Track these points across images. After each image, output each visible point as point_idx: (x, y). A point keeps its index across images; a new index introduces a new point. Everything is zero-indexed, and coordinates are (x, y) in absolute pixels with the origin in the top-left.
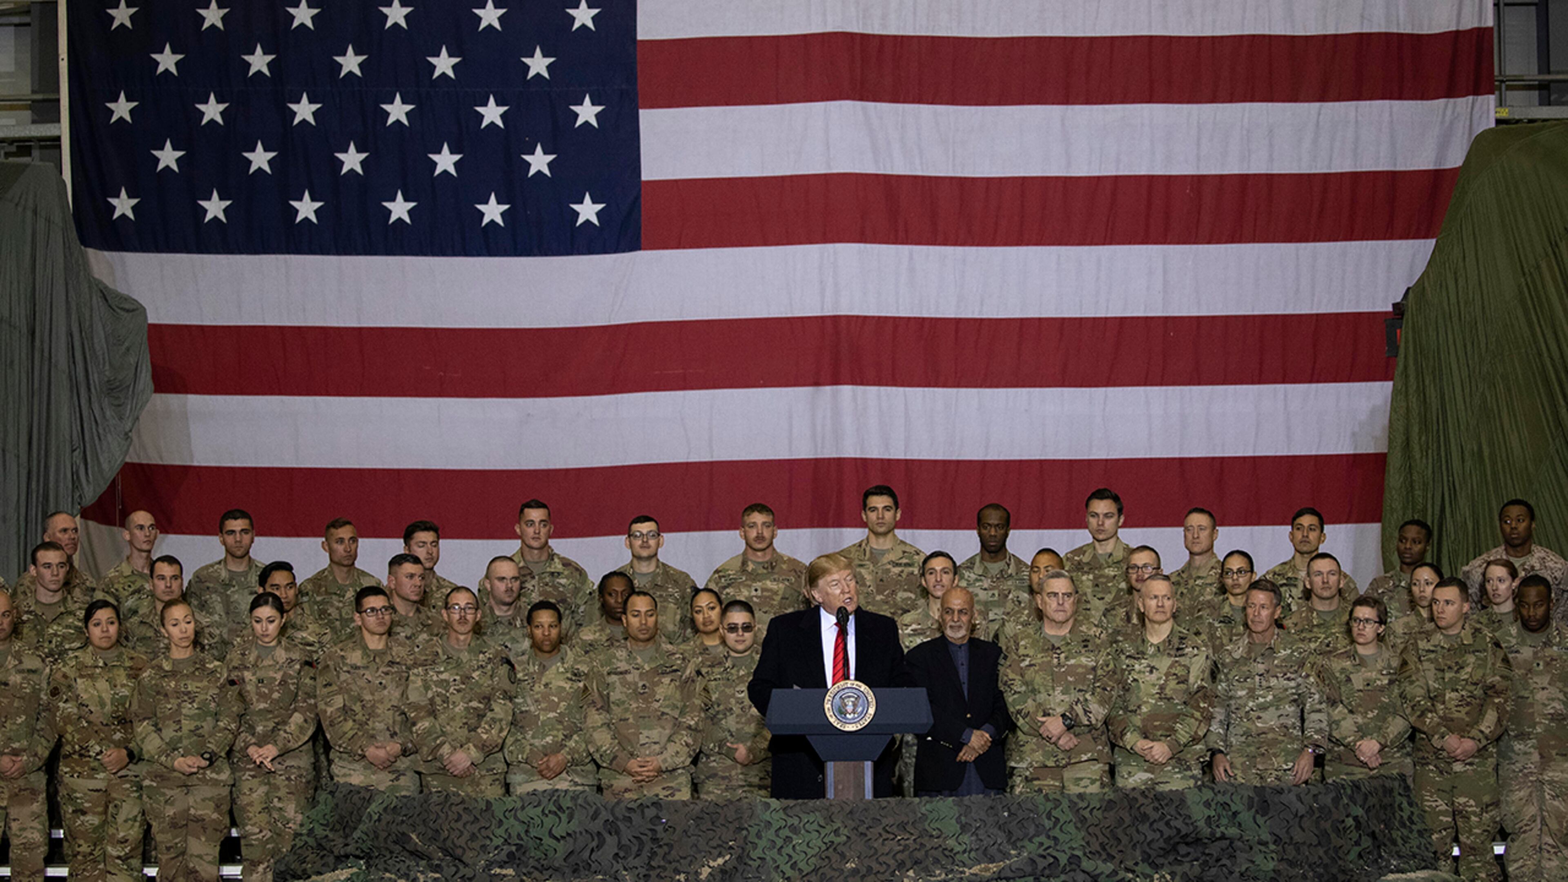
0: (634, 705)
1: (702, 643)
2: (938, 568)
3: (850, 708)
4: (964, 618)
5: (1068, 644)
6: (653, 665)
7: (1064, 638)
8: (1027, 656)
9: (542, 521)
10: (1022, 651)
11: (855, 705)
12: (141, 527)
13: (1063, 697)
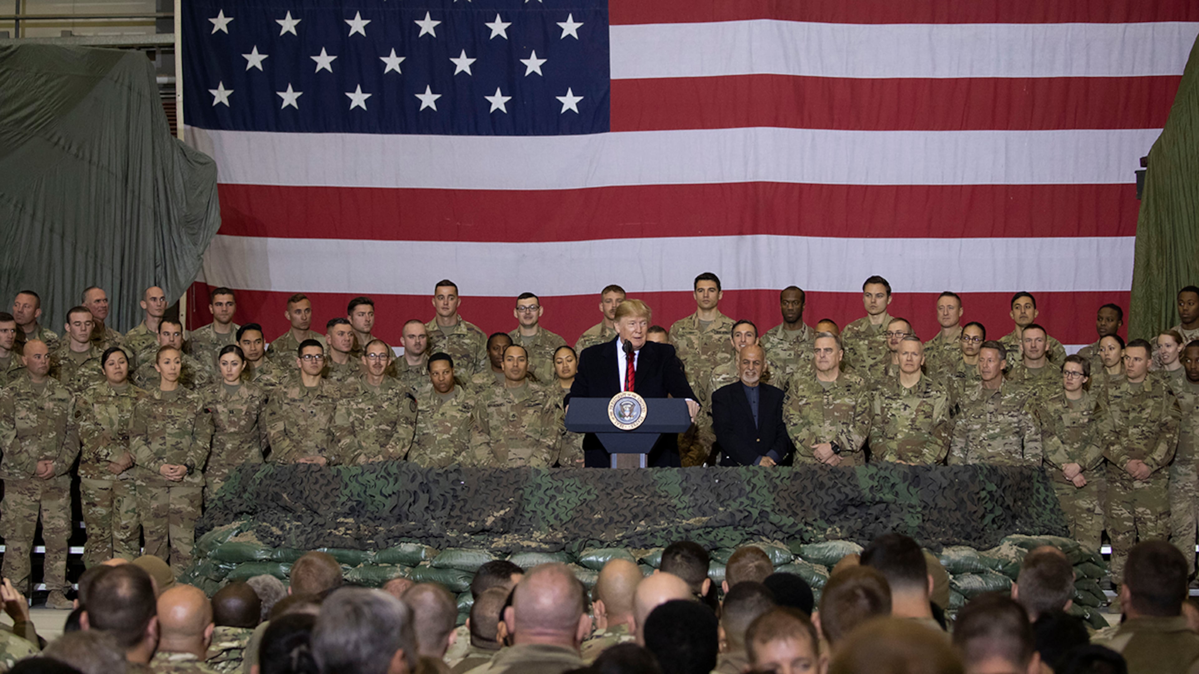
0: (506, 430)
1: (560, 387)
2: (743, 332)
3: (627, 413)
4: (758, 367)
5: (835, 388)
6: (522, 400)
7: (833, 384)
8: (804, 397)
9: (450, 295)
10: (800, 393)
11: (631, 411)
12: (155, 299)
13: (831, 428)
